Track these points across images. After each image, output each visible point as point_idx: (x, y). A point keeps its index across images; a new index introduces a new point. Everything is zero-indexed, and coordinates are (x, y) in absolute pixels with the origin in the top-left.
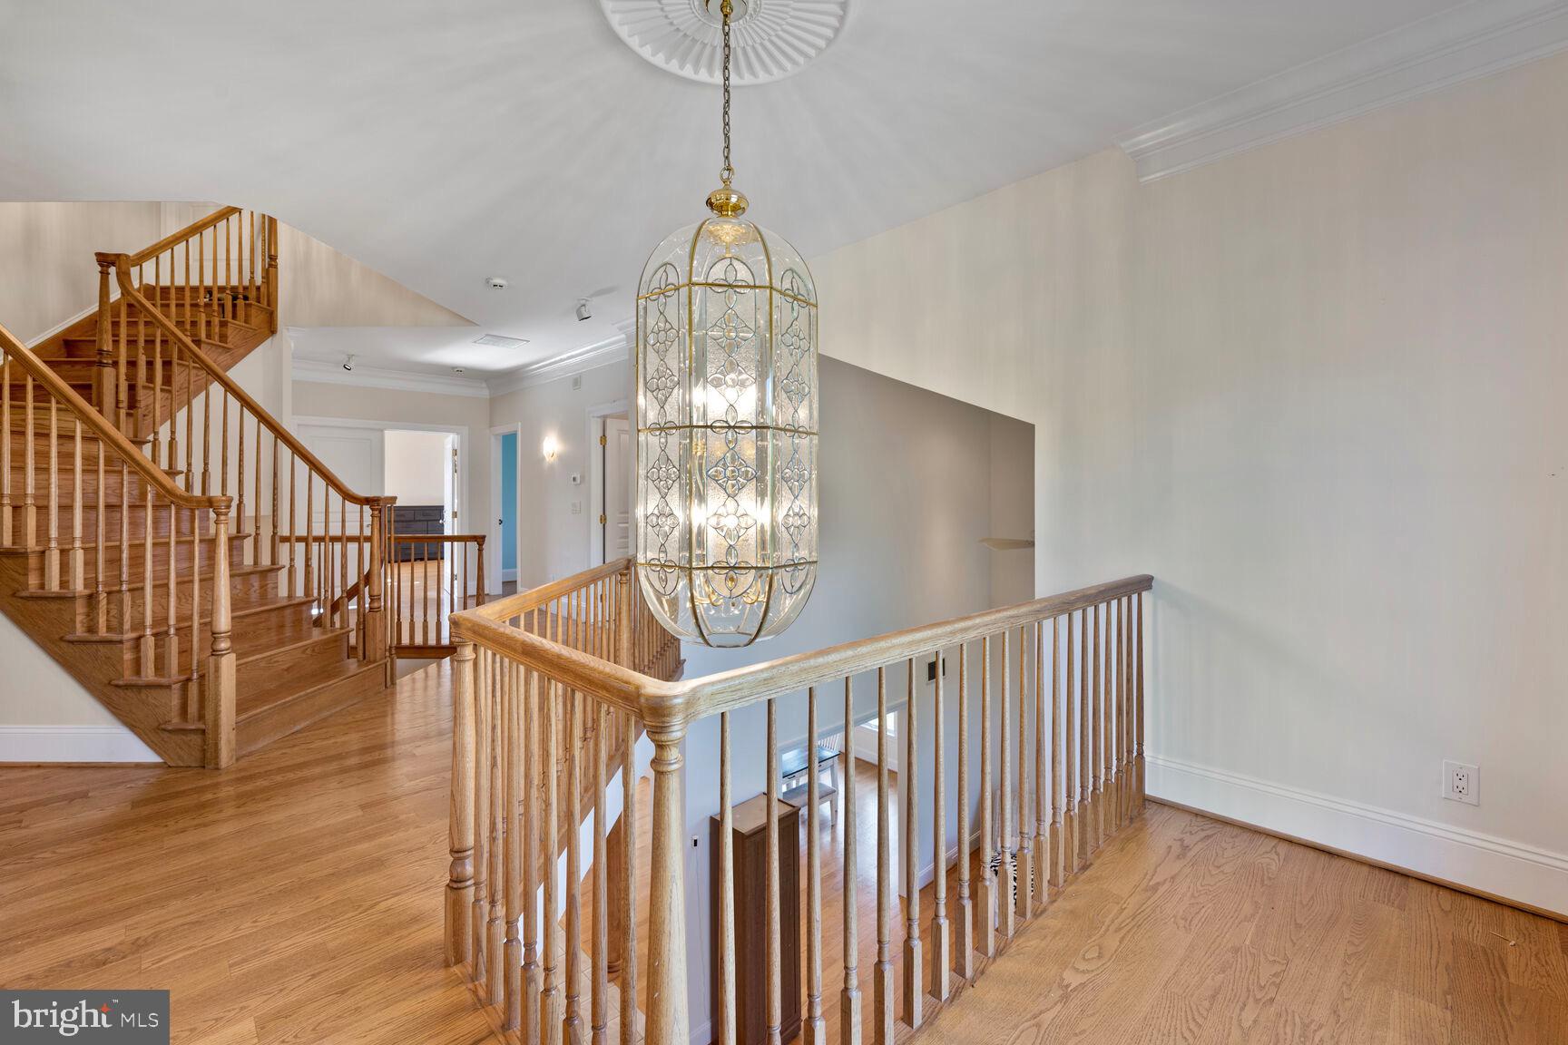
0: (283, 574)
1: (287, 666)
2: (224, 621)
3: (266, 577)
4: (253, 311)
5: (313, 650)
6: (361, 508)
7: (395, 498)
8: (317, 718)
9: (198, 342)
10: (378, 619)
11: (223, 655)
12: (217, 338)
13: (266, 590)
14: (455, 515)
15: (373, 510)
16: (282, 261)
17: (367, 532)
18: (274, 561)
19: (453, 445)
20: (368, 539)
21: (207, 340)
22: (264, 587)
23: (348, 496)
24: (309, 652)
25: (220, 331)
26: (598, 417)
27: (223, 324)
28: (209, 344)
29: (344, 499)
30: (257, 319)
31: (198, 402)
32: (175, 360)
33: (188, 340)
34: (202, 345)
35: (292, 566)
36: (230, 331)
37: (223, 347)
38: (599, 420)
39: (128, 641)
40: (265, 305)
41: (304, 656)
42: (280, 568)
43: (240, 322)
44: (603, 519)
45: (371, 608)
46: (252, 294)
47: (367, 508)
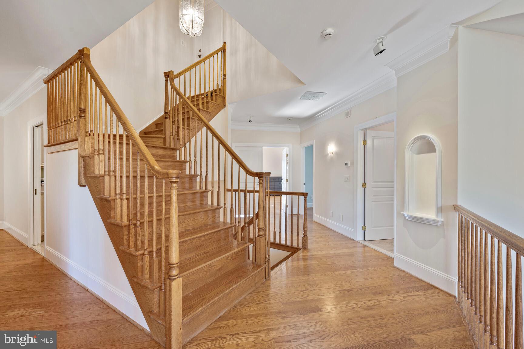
0: (222, 210)
1: (219, 267)
2: (175, 257)
3: (215, 212)
4: (218, 97)
5: (232, 257)
6: (254, 179)
7: (270, 173)
8: (231, 306)
9: (199, 110)
10: (262, 241)
11: (173, 280)
12: (205, 108)
13: (215, 219)
14: (287, 181)
15: (260, 179)
16: (227, 77)
17: (257, 189)
18: (218, 205)
19: (286, 152)
20: (258, 192)
21: (203, 109)
22: (214, 217)
23: (248, 172)
24: (229, 258)
25: (207, 106)
26: (362, 130)
27: (208, 102)
28: (203, 110)
29: (246, 173)
30: (219, 100)
31: (198, 135)
32: (191, 117)
33: (195, 109)
34: (201, 111)
35: (225, 207)
36: (210, 105)
37: (208, 112)
38: (362, 131)
39: (139, 255)
40: (222, 94)
41: (228, 261)
42: (221, 208)
43: (213, 101)
44: (364, 185)
45: (258, 235)
46: (218, 91)
47: (257, 178)
